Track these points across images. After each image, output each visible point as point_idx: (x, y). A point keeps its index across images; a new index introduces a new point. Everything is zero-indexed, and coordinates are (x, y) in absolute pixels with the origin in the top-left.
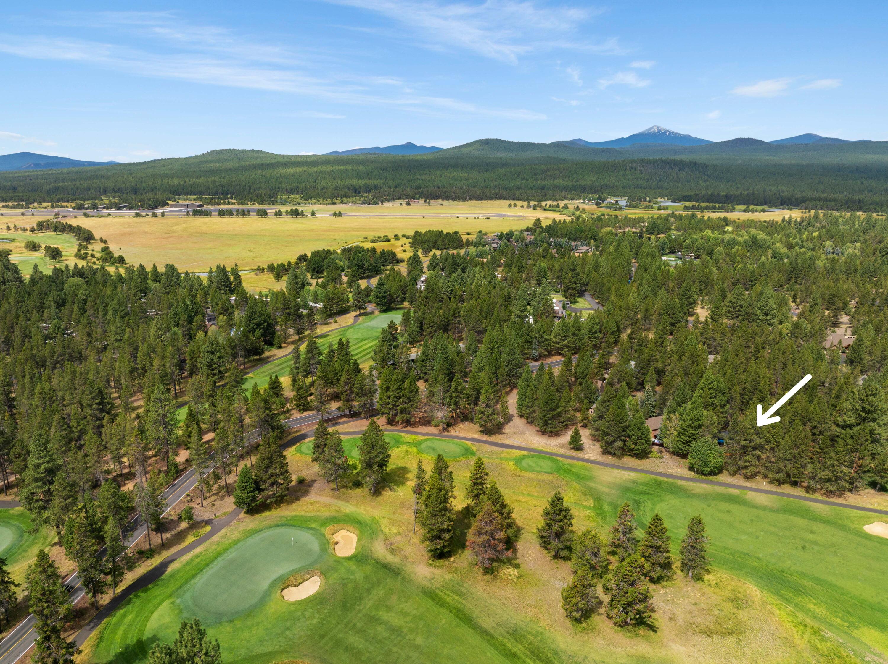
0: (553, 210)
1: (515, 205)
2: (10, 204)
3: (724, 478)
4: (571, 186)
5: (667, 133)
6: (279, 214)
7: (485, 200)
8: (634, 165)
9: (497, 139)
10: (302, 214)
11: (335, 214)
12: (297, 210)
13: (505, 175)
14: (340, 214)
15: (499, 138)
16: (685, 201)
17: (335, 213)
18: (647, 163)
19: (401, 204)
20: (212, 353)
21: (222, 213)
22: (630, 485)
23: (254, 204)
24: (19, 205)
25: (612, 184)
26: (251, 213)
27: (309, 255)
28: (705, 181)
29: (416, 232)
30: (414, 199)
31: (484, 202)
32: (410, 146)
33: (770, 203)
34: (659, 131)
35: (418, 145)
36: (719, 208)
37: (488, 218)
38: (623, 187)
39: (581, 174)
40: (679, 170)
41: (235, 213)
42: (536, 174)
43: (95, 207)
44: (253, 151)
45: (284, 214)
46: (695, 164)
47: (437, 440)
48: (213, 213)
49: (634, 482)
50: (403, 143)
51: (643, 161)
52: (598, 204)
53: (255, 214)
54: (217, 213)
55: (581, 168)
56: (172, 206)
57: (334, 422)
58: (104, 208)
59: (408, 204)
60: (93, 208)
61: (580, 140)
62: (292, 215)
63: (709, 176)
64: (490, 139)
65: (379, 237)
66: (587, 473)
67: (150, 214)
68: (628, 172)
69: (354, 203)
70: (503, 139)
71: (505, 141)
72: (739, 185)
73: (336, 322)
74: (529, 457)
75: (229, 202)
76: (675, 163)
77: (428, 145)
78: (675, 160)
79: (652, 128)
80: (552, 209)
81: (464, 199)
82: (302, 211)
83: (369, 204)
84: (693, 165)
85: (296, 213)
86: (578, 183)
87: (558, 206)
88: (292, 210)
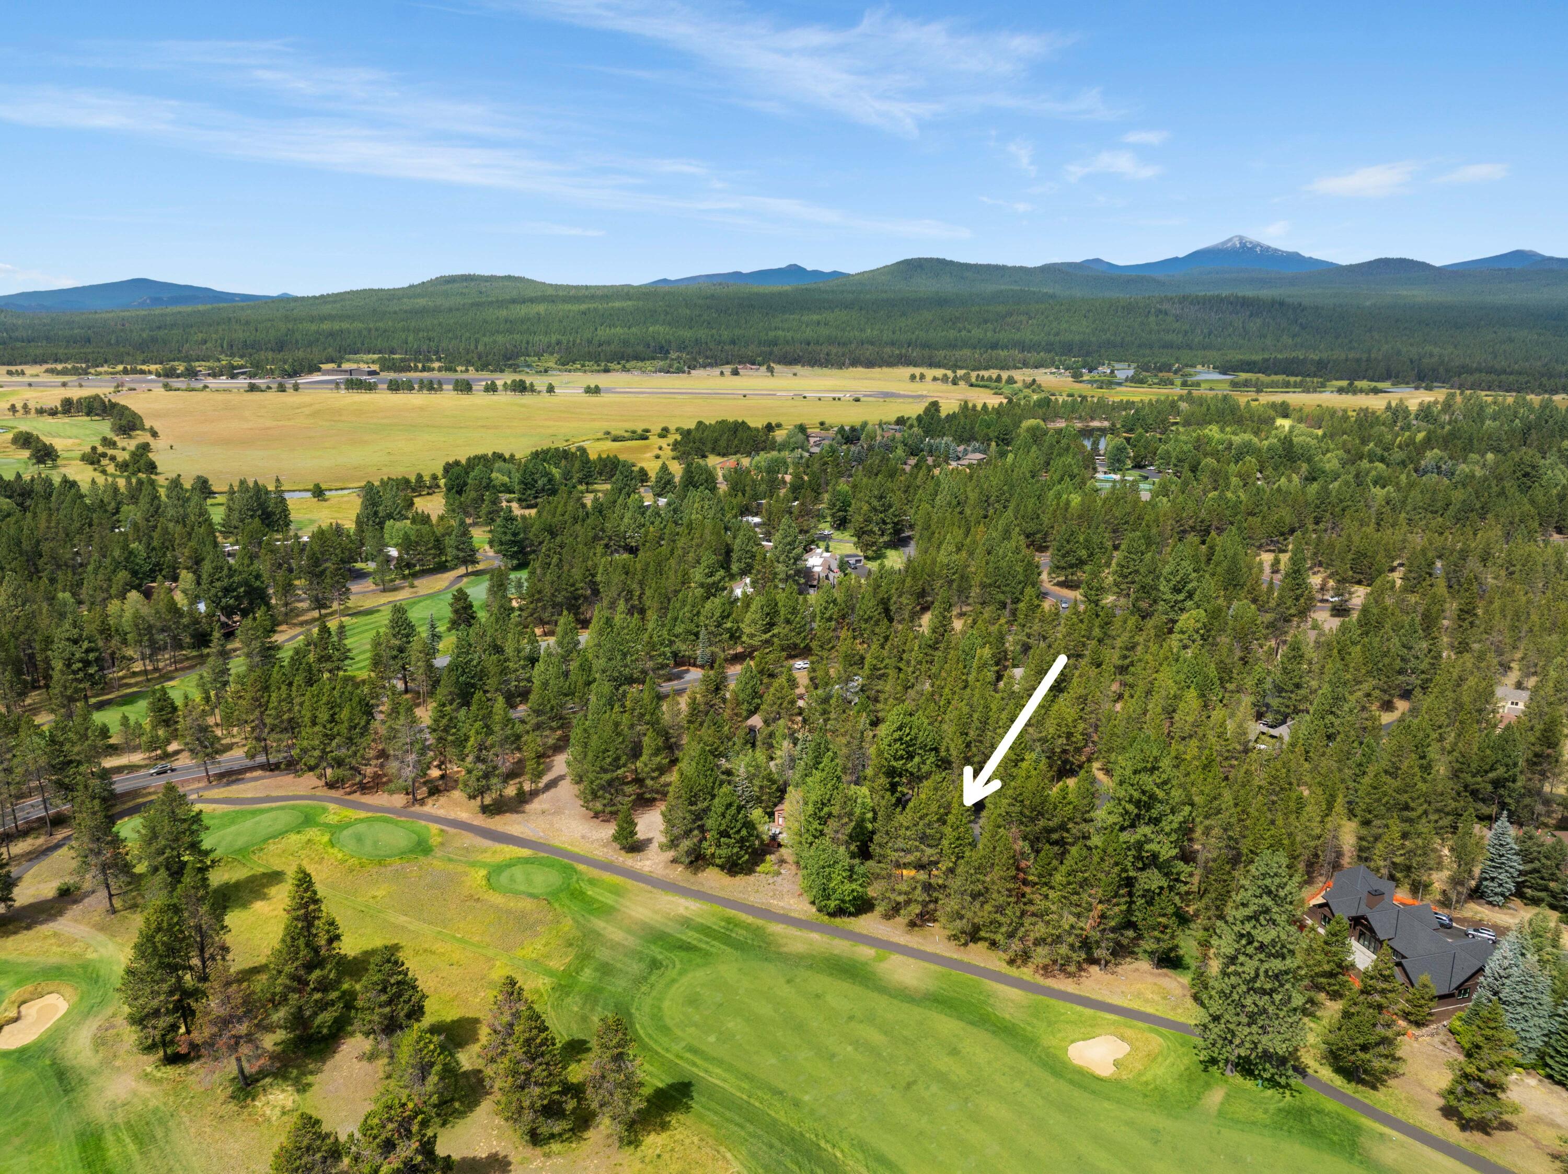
0: (985, 387)
1: (922, 377)
2: (60, 367)
3: (867, 924)
4: (1043, 343)
5: (1258, 249)
6: (491, 388)
7: (880, 366)
8: (1166, 306)
9: (938, 259)
10: (532, 389)
11: (588, 390)
12: (522, 382)
13: (931, 322)
14: (596, 390)
15: (941, 256)
16: (1244, 371)
17: (589, 387)
18: (1191, 303)
19: (722, 373)
20: (75, 642)
21: (394, 387)
22: (672, 929)
23: (467, 371)
24: (74, 367)
25: (1119, 339)
26: (445, 387)
27: (464, 462)
28: (1294, 336)
29: (700, 423)
30: (753, 364)
31: (877, 370)
32: (795, 271)
33: (1397, 377)
34: (1243, 245)
35: (809, 268)
36: (1296, 385)
37: (857, 400)
38: (1140, 346)
39: (1067, 322)
40: (1251, 315)
41: (416, 386)
42: (986, 322)
43: (192, 374)
44: (509, 278)
45: (500, 388)
46: (1282, 304)
47: (386, 821)
48: (380, 386)
49: (686, 923)
50: (783, 265)
51: (1183, 299)
52: (1077, 377)
53: (451, 387)
54: (385, 386)
55: (1068, 310)
56: (328, 372)
57: (234, 778)
58: (209, 375)
59: (735, 373)
60: (189, 375)
61: (1098, 261)
62: (514, 390)
63: (1303, 327)
64: (926, 259)
65: (634, 432)
66: (608, 899)
67: (274, 386)
68: (1152, 319)
69: (643, 371)
70: (948, 258)
71: (951, 262)
72: (1356, 345)
73: (412, 586)
74: (527, 861)
75: (424, 366)
76: (1245, 303)
77: (827, 269)
78: (1244, 298)
79: (1230, 240)
80: (983, 384)
81: (841, 365)
82: (532, 385)
83: (668, 372)
84: (1278, 306)
85: (521, 388)
86: (1057, 338)
87: (999, 379)
88: (514, 381)
